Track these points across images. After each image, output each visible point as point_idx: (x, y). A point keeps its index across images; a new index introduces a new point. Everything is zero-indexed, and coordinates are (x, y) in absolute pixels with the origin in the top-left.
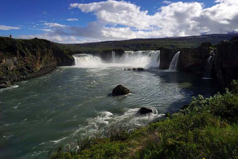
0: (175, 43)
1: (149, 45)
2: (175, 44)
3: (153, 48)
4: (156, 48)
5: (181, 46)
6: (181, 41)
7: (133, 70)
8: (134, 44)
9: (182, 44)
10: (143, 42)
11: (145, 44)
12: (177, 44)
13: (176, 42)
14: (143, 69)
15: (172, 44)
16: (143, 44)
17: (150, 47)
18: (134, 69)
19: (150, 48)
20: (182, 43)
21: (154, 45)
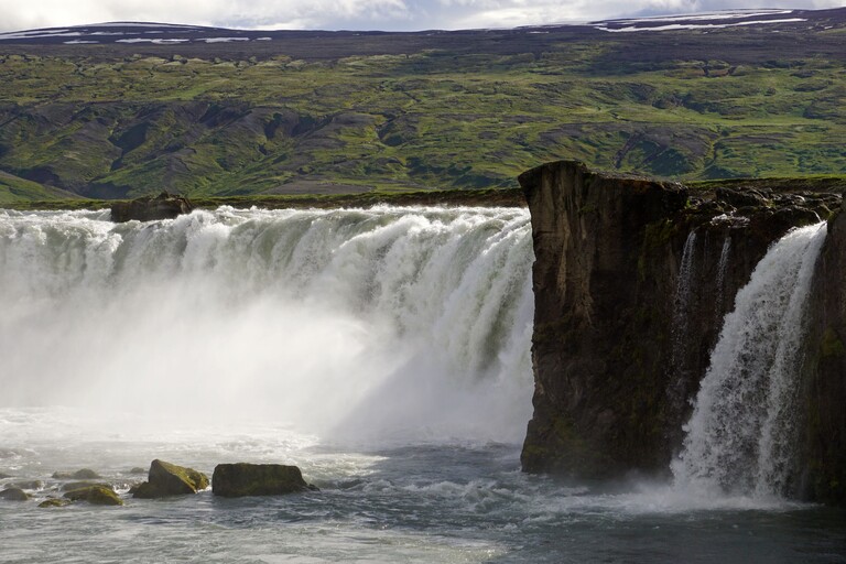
0: (688, 102)
1: (303, 127)
2: (693, 117)
3: (375, 169)
4: (417, 167)
5: (767, 142)
6: (771, 80)
7: (139, 492)
8: (84, 113)
9: (780, 123)
10: (216, 82)
11: (247, 109)
12: (709, 121)
13: (699, 83)
14: (293, 472)
15: (649, 114)
16: (218, 115)
17: (322, 156)
18: (163, 484)
19: (316, 171)
20: (786, 109)
21: (389, 136)
